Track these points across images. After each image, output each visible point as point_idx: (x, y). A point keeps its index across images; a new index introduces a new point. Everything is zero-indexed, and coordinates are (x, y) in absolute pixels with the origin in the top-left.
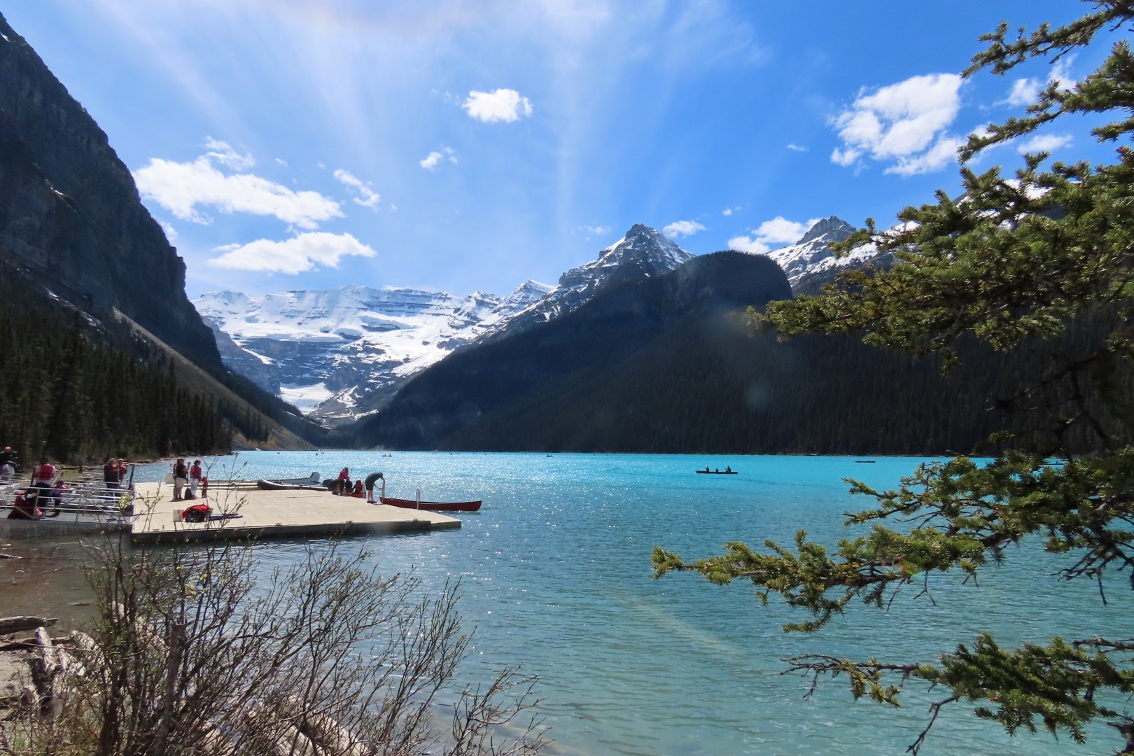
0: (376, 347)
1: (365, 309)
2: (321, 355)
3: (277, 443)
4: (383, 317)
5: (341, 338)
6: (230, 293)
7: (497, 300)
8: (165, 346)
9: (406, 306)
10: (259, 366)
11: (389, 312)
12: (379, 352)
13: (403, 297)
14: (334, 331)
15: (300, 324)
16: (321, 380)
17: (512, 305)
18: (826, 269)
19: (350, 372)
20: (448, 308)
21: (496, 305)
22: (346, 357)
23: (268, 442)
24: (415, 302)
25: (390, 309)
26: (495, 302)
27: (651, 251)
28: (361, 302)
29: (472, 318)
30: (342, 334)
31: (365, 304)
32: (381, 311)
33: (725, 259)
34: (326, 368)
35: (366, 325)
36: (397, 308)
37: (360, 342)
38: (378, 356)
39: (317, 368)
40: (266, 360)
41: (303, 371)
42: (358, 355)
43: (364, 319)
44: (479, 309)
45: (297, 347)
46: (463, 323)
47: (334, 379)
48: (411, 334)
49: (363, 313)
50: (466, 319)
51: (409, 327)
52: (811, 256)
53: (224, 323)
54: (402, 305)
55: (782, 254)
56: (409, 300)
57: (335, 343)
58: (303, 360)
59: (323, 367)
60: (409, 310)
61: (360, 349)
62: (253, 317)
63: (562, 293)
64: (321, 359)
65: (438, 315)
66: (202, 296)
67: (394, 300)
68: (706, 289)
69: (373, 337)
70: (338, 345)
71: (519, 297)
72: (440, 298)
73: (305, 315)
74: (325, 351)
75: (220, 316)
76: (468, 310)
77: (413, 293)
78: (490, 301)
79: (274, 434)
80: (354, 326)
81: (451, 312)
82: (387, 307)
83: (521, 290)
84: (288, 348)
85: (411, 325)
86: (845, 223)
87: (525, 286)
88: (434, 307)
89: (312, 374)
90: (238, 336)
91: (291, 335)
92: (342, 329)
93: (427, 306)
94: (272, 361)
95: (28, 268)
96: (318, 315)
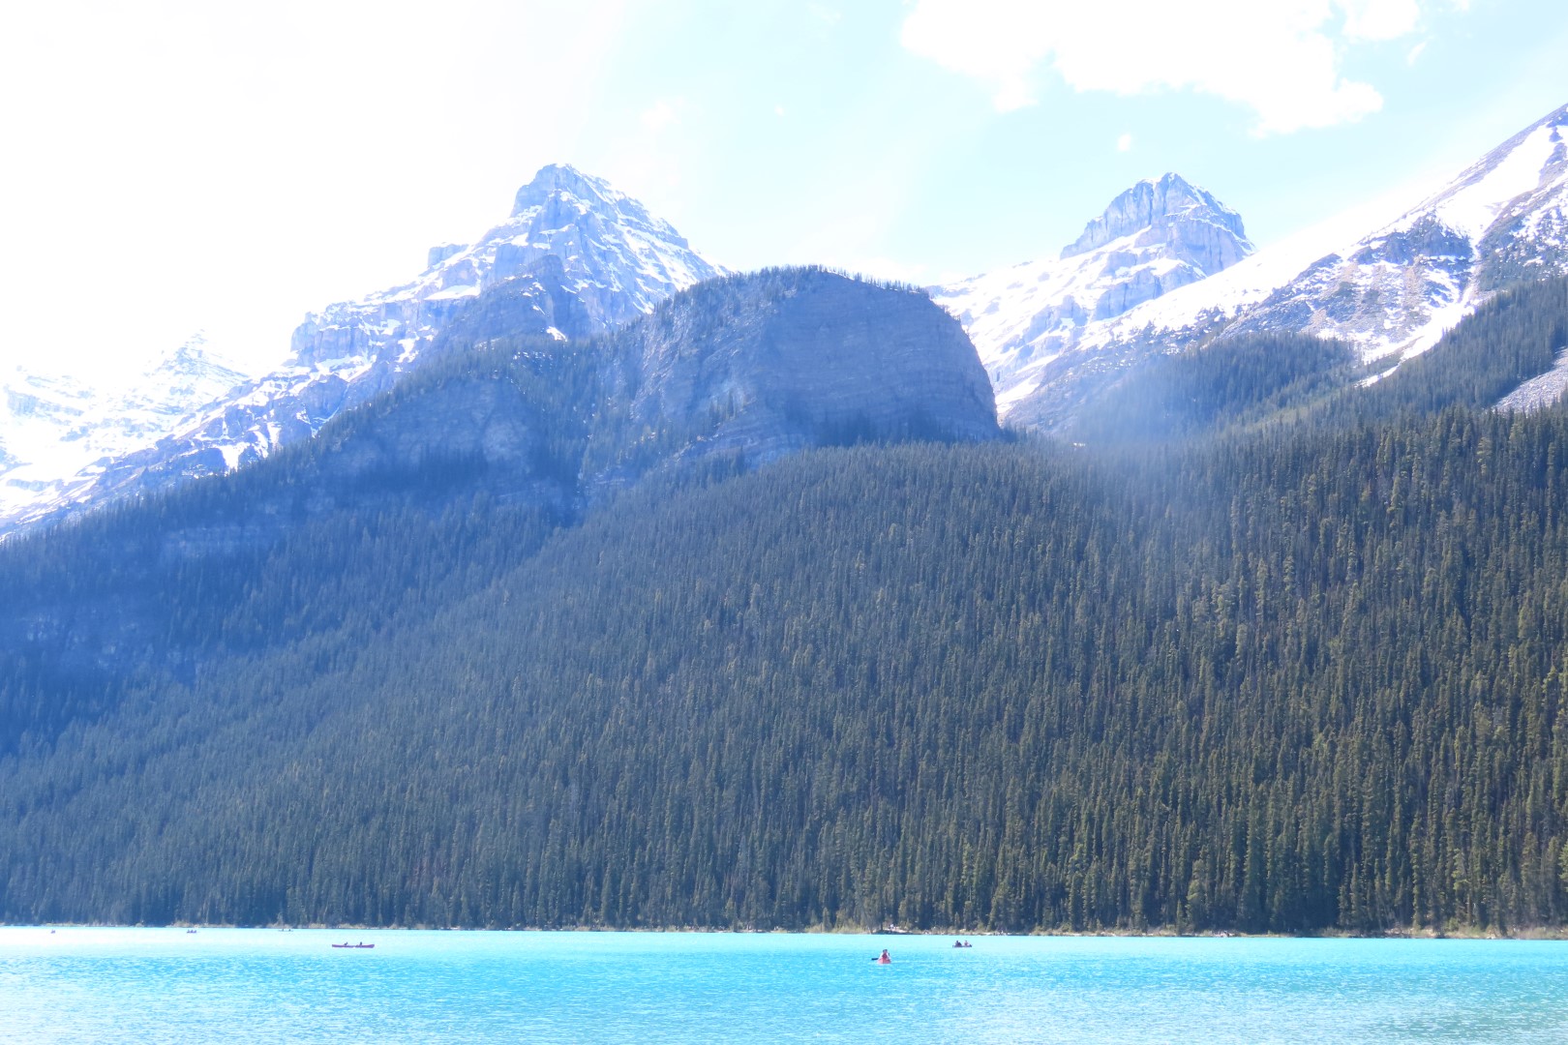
7: (82, 395)
18: (1126, 338)
21: (80, 413)
26: (78, 404)
27: (588, 256)
33: (791, 293)
44: (18, 426)
52: (1098, 293)
55: (1015, 285)
63: (294, 378)
68: (726, 387)
71: (158, 389)
78: (56, 398)
83: (167, 366)
86: (1207, 196)
87: (181, 351)
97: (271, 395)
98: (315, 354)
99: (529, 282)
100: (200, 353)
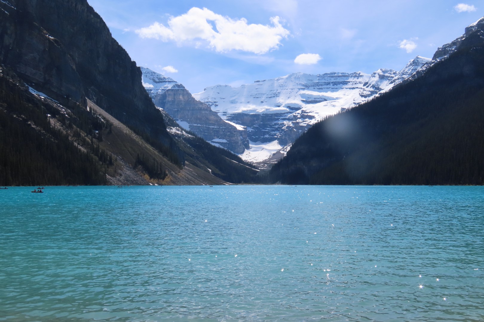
0: (309, 114)
1: (304, 89)
2: (276, 122)
3: (171, 180)
4: (315, 94)
5: (288, 110)
6: (220, 86)
7: (394, 73)
8: (115, 122)
9: (331, 84)
10: (235, 132)
11: (320, 90)
12: (311, 117)
13: (329, 78)
14: (283, 105)
15: (262, 102)
16: (275, 139)
17: (404, 76)
19: (292, 132)
20: (360, 83)
21: (394, 77)
22: (291, 123)
23: (165, 180)
24: (338, 80)
25: (320, 87)
26: (393, 75)
28: (301, 84)
29: (376, 88)
30: (289, 107)
31: (303, 85)
32: (314, 90)
34: (279, 131)
35: (304, 100)
36: (325, 86)
37: (299, 111)
38: (310, 121)
39: (273, 131)
40: (240, 127)
41: (265, 133)
42: (297, 121)
43: (303, 96)
44: (381, 82)
45: (260, 117)
46: (370, 93)
47: (283, 137)
48: (333, 103)
49: (302, 92)
50: (372, 89)
51: (333, 99)
53: (217, 105)
54: (328, 84)
56: (333, 80)
57: (284, 113)
58: (264, 126)
59: (277, 130)
60: (333, 87)
61: (299, 116)
62: (234, 100)
63: (432, 63)
64: (276, 124)
65: (353, 88)
66: (205, 89)
67: (323, 81)
69: (308, 108)
70: (286, 114)
71: (409, 70)
72: (356, 76)
73: (265, 96)
74: (278, 119)
75: (215, 101)
76: (374, 83)
77: (336, 75)
78: (389, 75)
79: (172, 175)
80: (296, 101)
81: (361, 86)
82: (318, 86)
83: (411, 65)
84: (255, 118)
85: (335, 97)
87: (414, 61)
88: (351, 83)
89: (270, 135)
90: (225, 114)
91: (256, 110)
92: (289, 104)
93: (345, 83)
94: (244, 128)
95: (34, 83)
96: (273, 95)
97: (426, 67)
98: (436, 57)
99: (479, 31)
100: (418, 61)
